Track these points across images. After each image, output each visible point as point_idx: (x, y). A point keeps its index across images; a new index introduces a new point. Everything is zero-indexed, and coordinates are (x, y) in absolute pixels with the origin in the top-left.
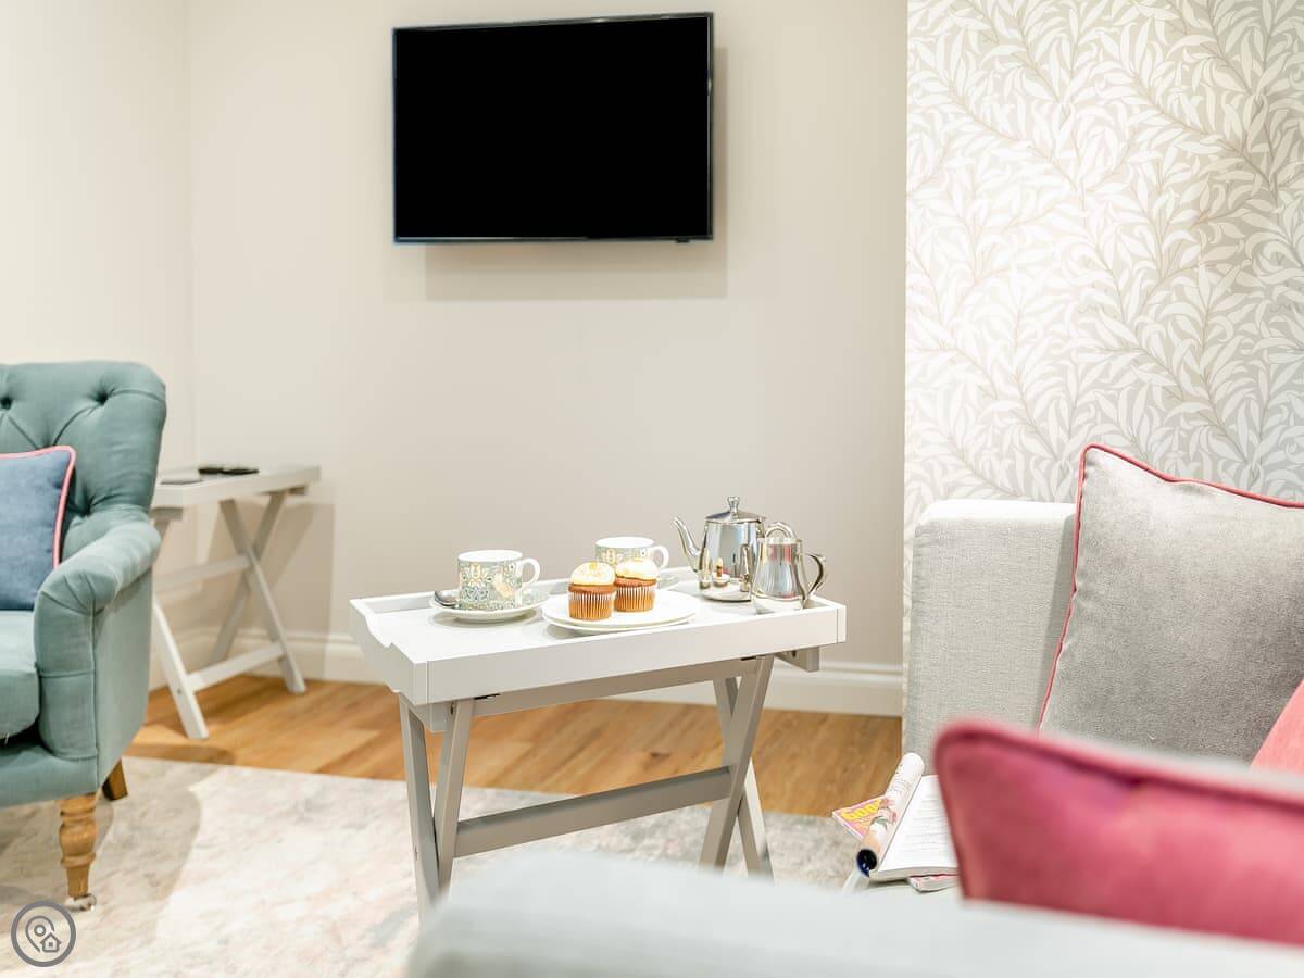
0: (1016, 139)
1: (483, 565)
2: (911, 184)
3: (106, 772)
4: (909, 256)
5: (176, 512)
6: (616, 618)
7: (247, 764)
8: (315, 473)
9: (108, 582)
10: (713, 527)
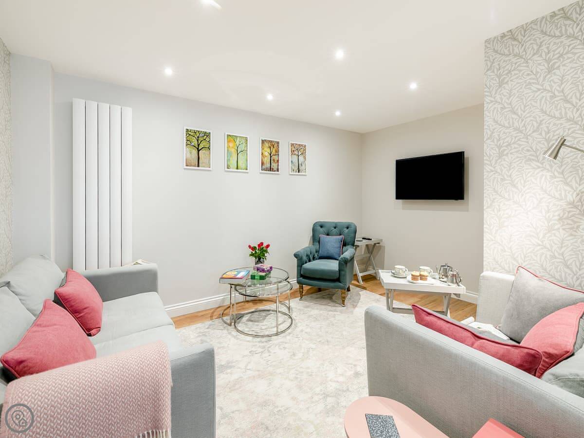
0: (510, 200)
1: (398, 268)
2: (485, 208)
3: (348, 286)
4: (484, 222)
5: (358, 246)
6: (420, 281)
7: (369, 291)
8: (382, 240)
9: (347, 259)
10: (442, 268)
